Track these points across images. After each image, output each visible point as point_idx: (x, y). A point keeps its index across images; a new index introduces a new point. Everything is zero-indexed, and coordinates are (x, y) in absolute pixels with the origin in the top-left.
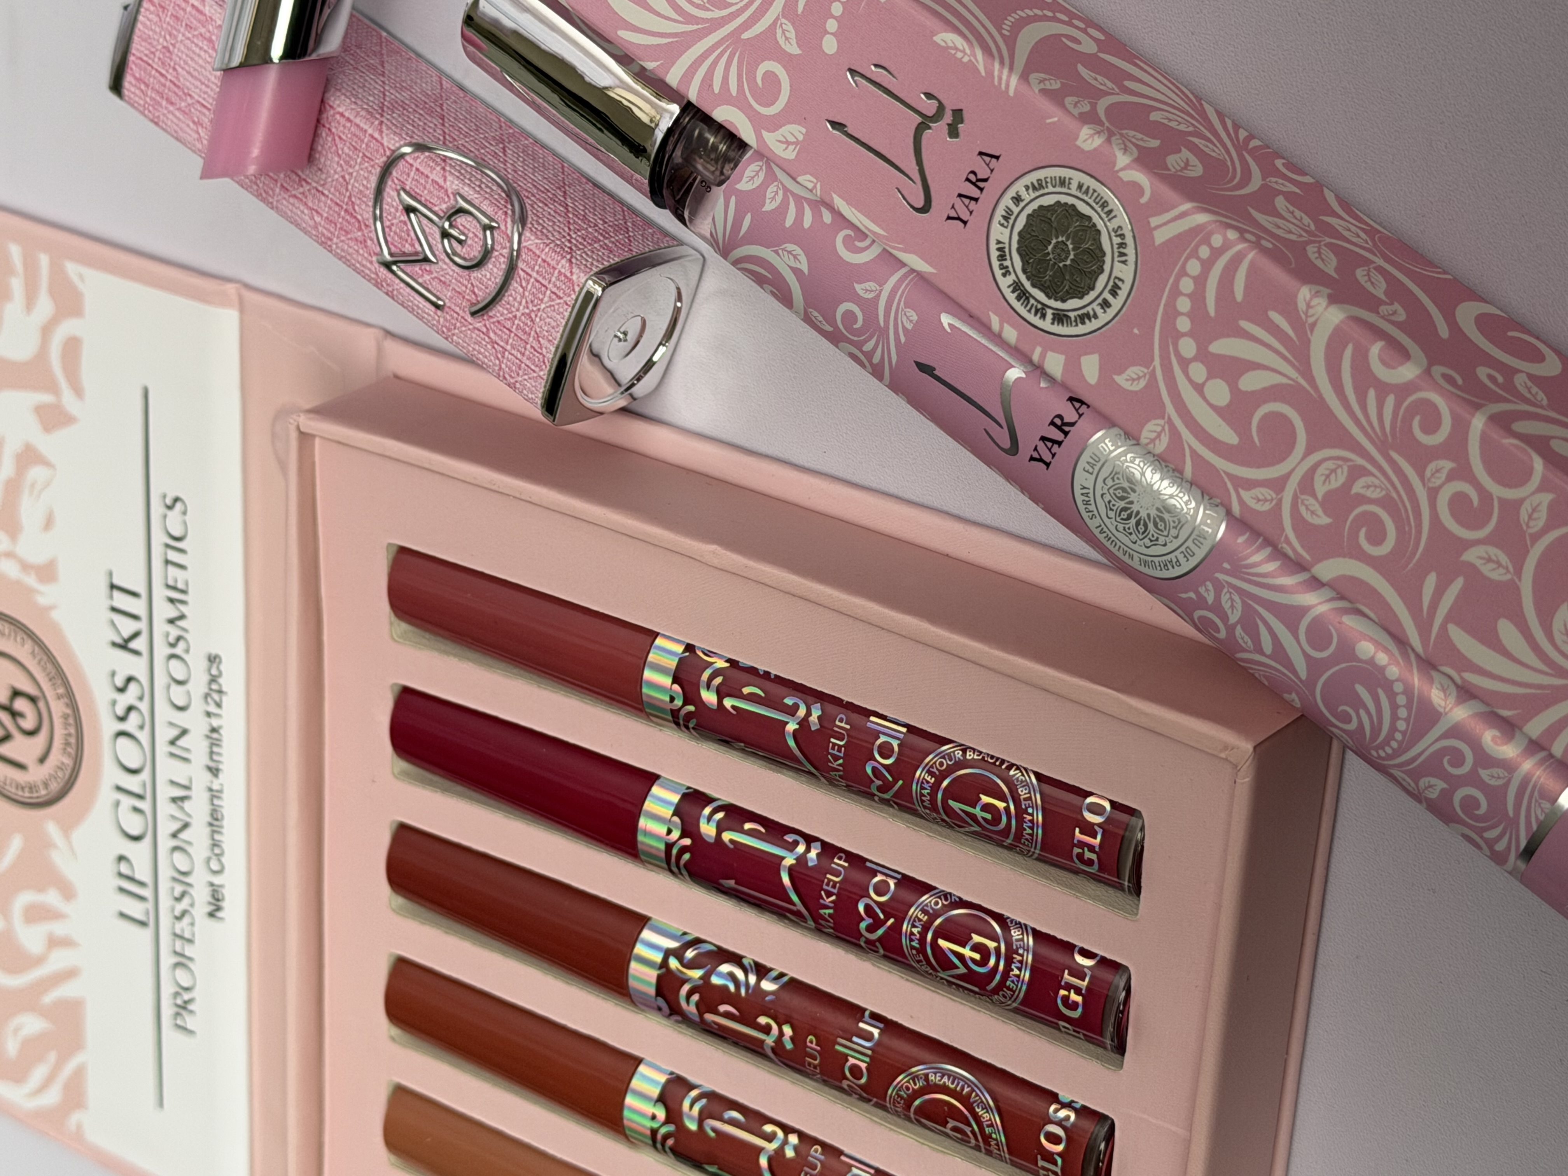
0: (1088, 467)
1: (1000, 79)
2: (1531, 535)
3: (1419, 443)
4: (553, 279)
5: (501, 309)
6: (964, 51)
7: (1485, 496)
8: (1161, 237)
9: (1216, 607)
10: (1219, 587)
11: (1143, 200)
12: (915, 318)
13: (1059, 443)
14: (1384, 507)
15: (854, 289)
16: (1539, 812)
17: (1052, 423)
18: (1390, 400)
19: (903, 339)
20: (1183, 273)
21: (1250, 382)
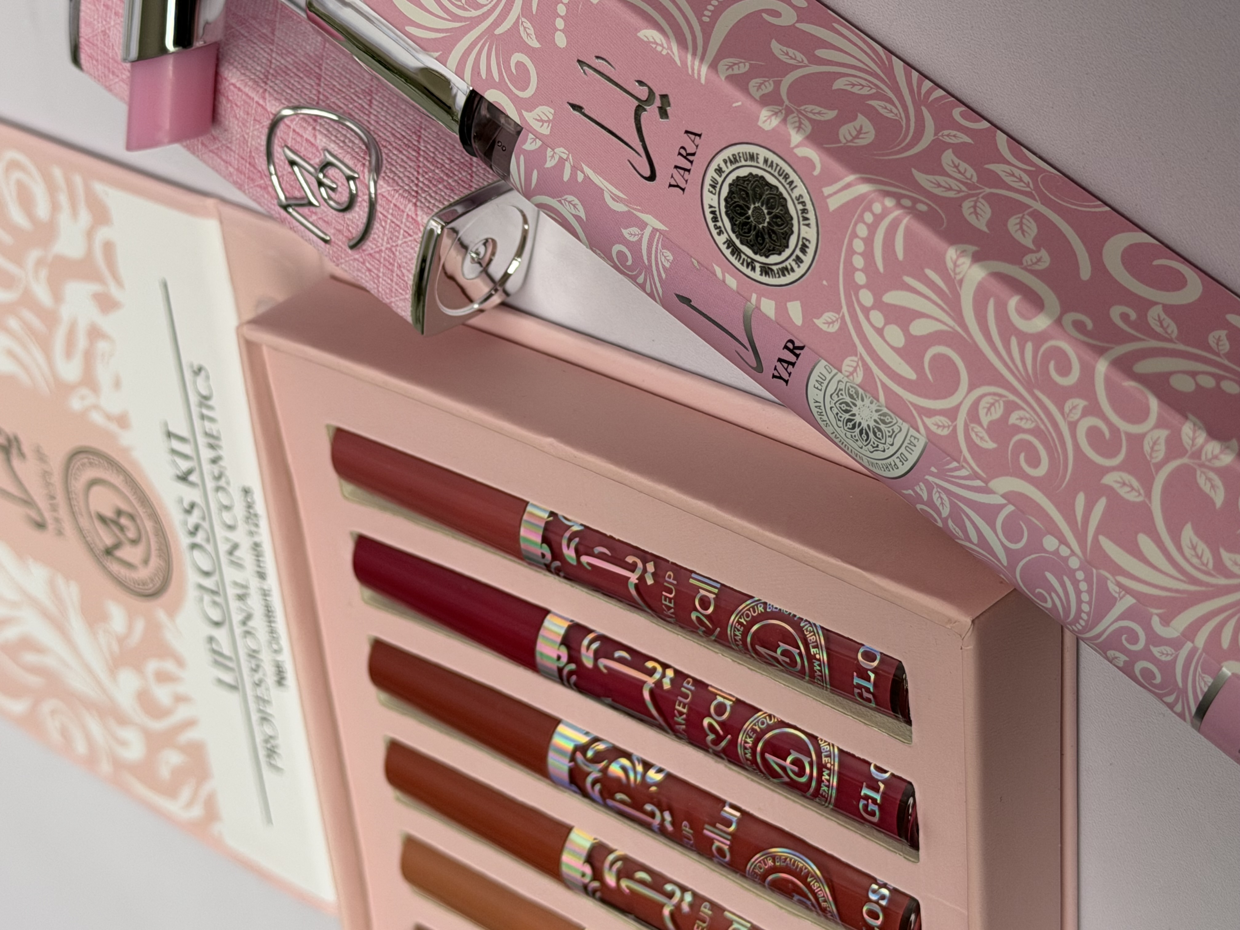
0: (817, 385)
1: (693, 70)
2: (1155, 464)
3: (1056, 384)
4: (404, 220)
5: (370, 244)
6: (662, 45)
7: (1115, 430)
8: (834, 204)
9: (930, 503)
10: (930, 488)
11: (816, 173)
12: (671, 258)
13: (793, 364)
14: (1036, 437)
15: (622, 235)
16: (1203, 684)
17: (786, 347)
18: (1029, 347)
19: (664, 276)
20: (854, 235)
21: (919, 328)
